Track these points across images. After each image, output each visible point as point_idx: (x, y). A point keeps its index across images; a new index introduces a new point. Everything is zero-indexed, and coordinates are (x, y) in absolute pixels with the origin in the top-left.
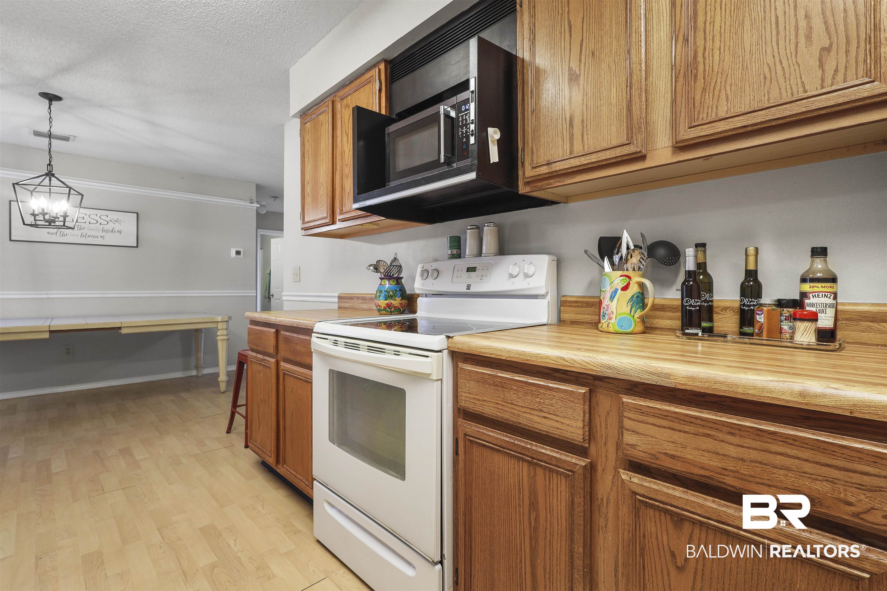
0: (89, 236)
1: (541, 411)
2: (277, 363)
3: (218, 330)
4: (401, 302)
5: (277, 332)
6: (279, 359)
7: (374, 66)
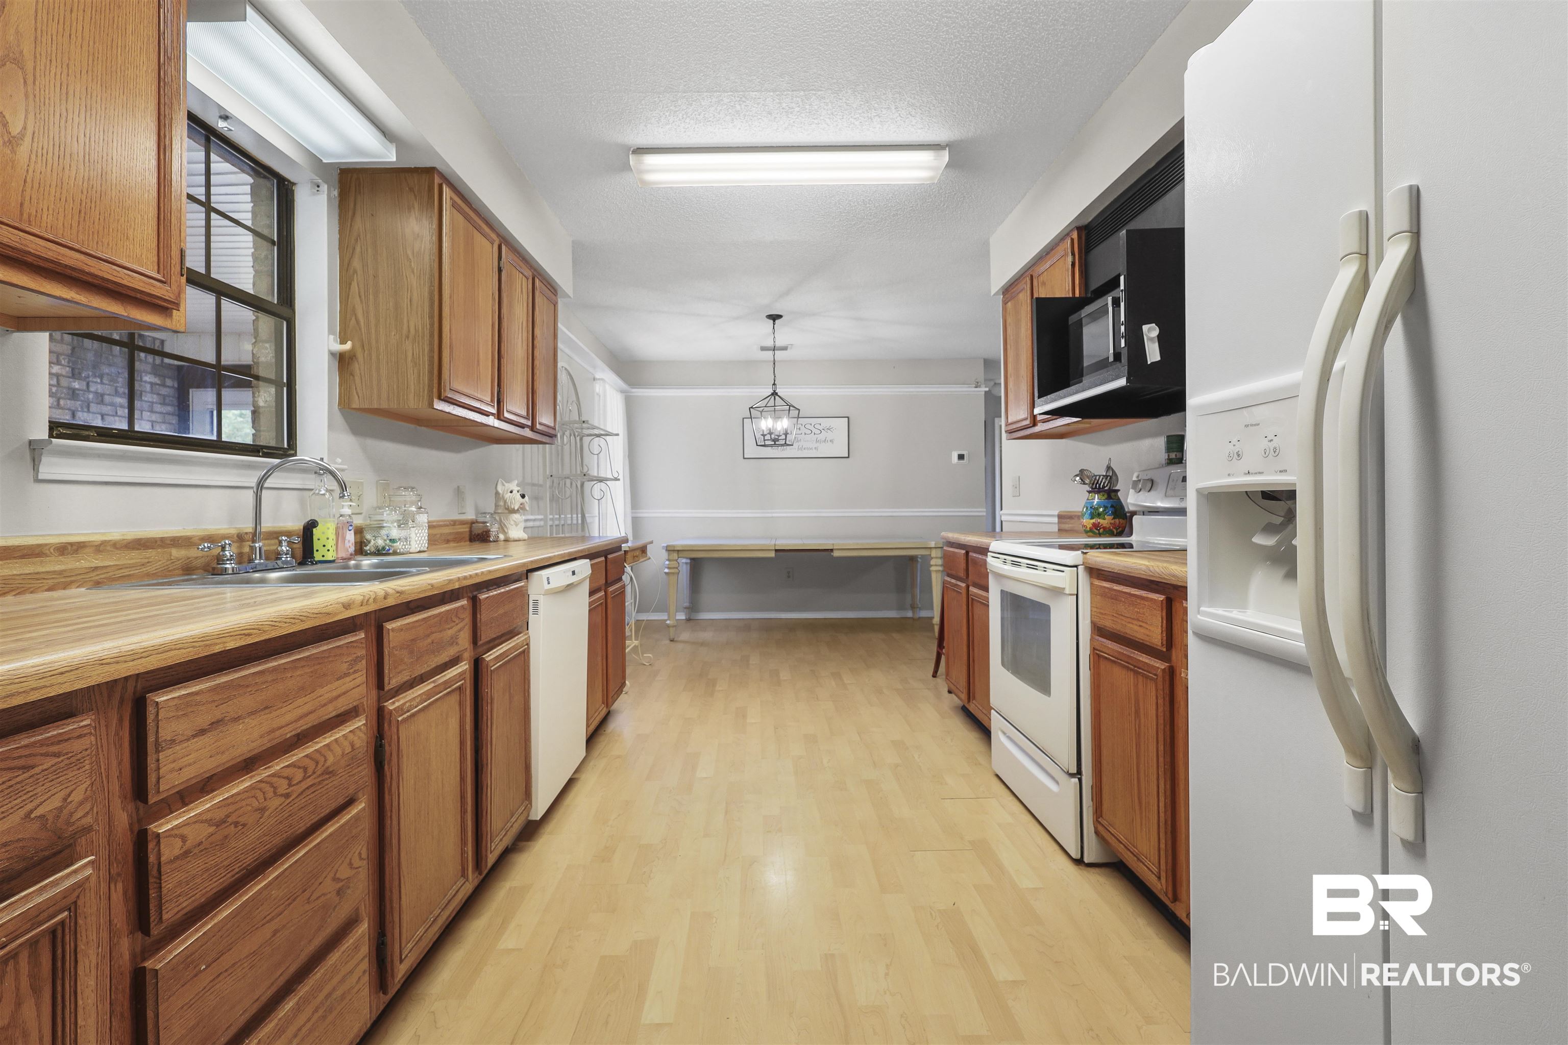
0: (804, 449)
1: (1138, 620)
2: (968, 587)
3: (932, 558)
4: (1113, 521)
5: (967, 553)
6: (970, 583)
7: (1068, 234)
